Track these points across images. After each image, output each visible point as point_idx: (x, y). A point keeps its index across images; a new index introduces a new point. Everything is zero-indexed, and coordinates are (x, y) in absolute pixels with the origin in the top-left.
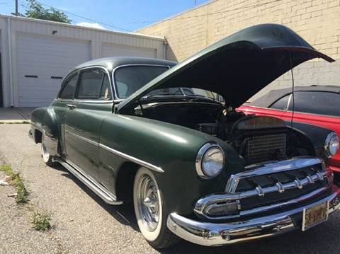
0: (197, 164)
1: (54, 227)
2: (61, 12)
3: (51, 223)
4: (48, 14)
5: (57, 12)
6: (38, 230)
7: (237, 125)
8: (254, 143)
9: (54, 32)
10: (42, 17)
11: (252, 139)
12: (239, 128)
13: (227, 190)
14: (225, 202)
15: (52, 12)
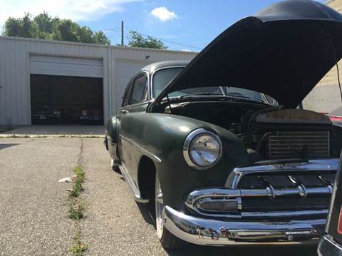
0: (184, 152)
1: (86, 217)
2: (157, 40)
3: (85, 214)
4: (147, 43)
5: (155, 40)
6: (71, 218)
7: (255, 116)
8: (278, 138)
9: (147, 57)
10: (142, 46)
11: (275, 134)
12: (257, 121)
13: (226, 185)
14: (222, 198)
15: (150, 41)
